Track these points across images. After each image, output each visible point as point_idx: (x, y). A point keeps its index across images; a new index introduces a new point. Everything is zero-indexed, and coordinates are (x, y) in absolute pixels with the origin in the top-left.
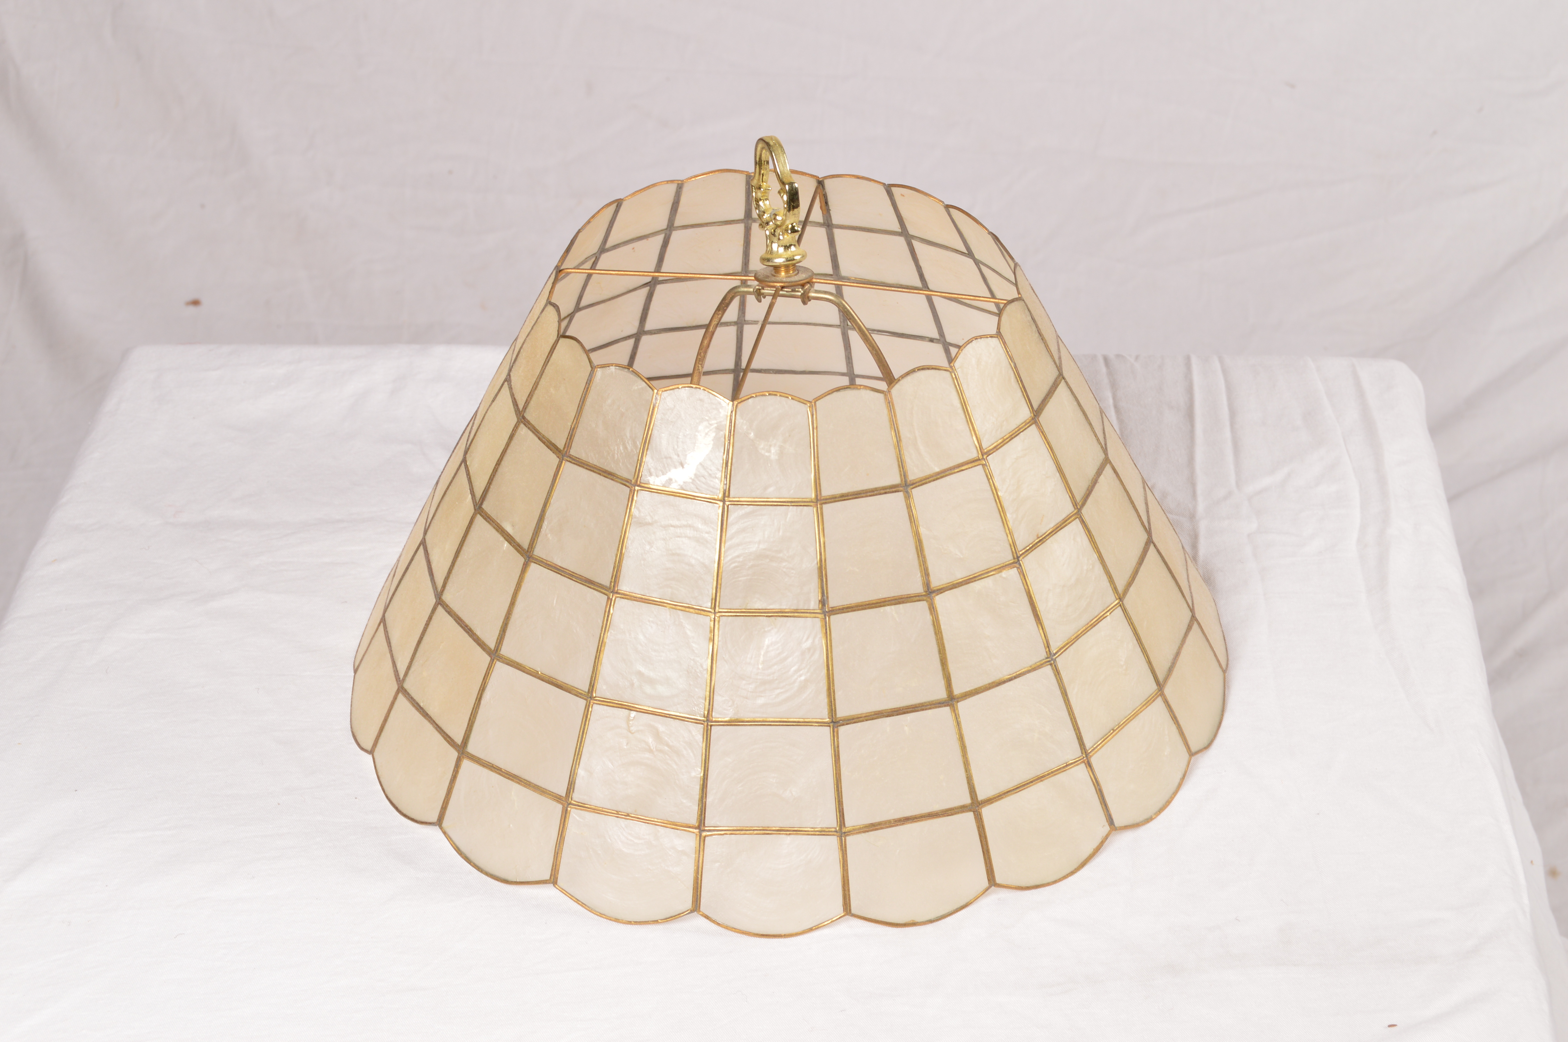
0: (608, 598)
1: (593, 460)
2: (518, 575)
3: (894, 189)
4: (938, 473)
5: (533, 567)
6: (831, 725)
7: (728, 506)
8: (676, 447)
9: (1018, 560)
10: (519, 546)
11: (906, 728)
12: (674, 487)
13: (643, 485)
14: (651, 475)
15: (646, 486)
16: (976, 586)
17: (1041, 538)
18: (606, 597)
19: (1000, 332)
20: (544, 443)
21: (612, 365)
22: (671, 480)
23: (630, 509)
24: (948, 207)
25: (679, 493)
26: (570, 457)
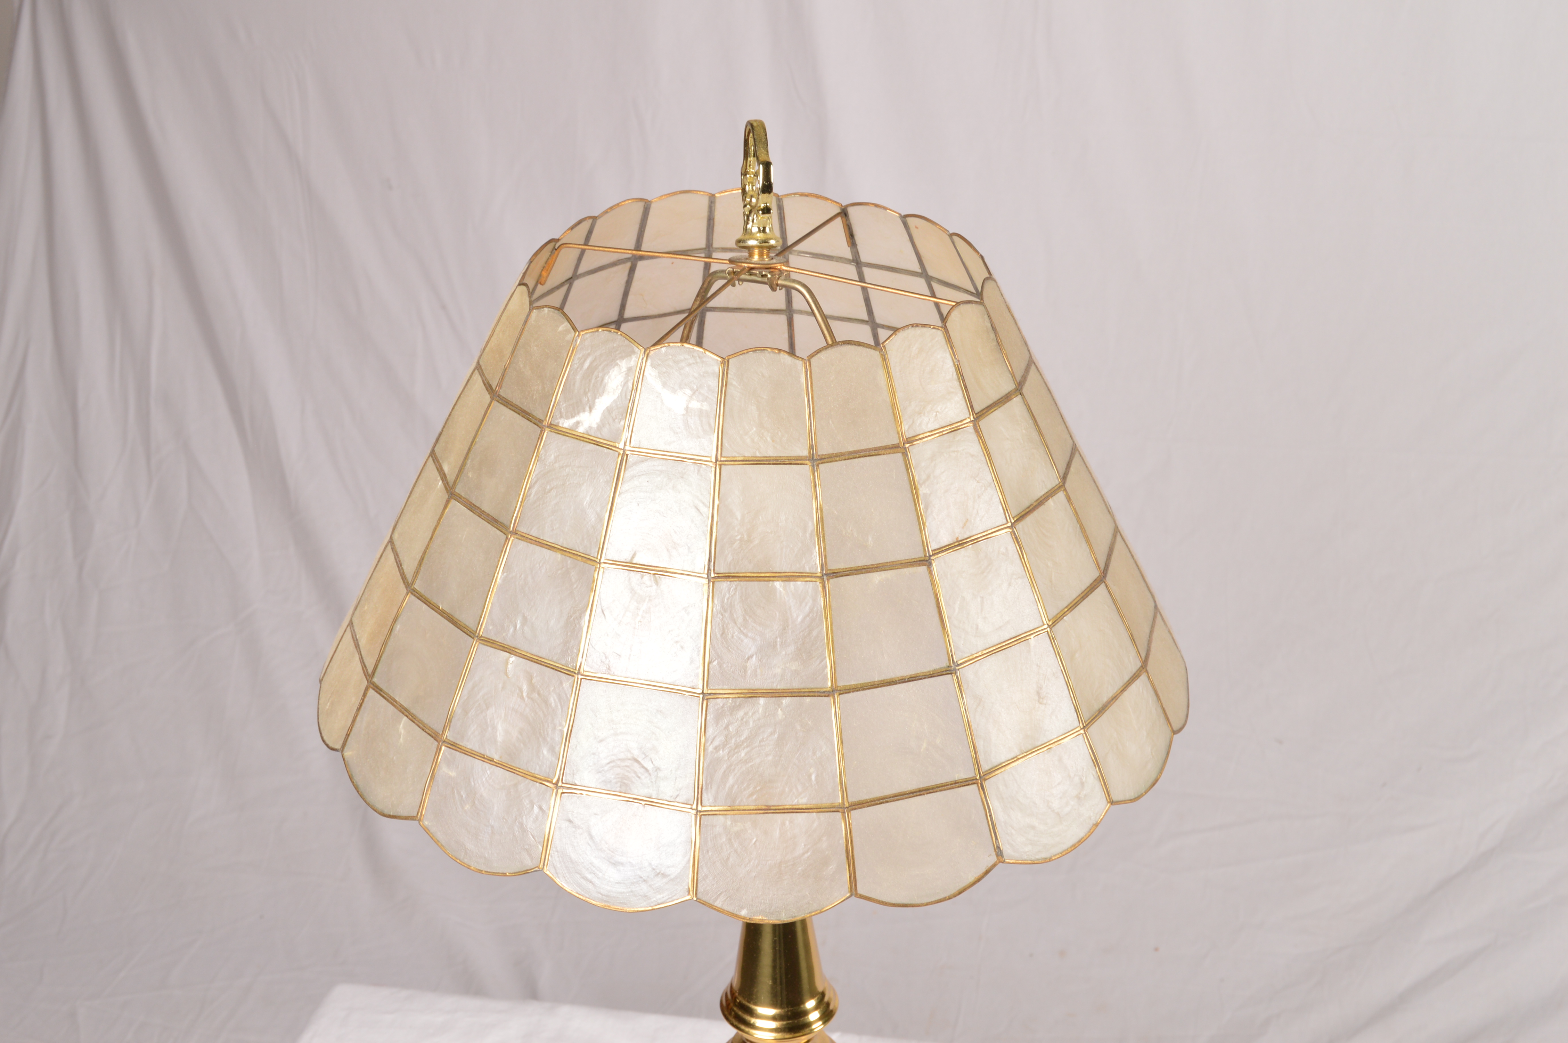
0: (507, 538)
1: (516, 399)
2: (441, 511)
3: (909, 220)
4: (851, 453)
5: (453, 502)
6: (701, 696)
7: (627, 455)
8: (587, 390)
9: (930, 559)
10: (448, 483)
11: (780, 712)
12: (581, 430)
13: (552, 426)
14: (561, 417)
15: (556, 428)
16: (877, 577)
17: (960, 543)
18: (505, 536)
19: (946, 326)
20: (485, 385)
21: (546, 306)
22: (578, 423)
23: (538, 449)
24: (951, 235)
25: (584, 437)
26: (499, 396)
